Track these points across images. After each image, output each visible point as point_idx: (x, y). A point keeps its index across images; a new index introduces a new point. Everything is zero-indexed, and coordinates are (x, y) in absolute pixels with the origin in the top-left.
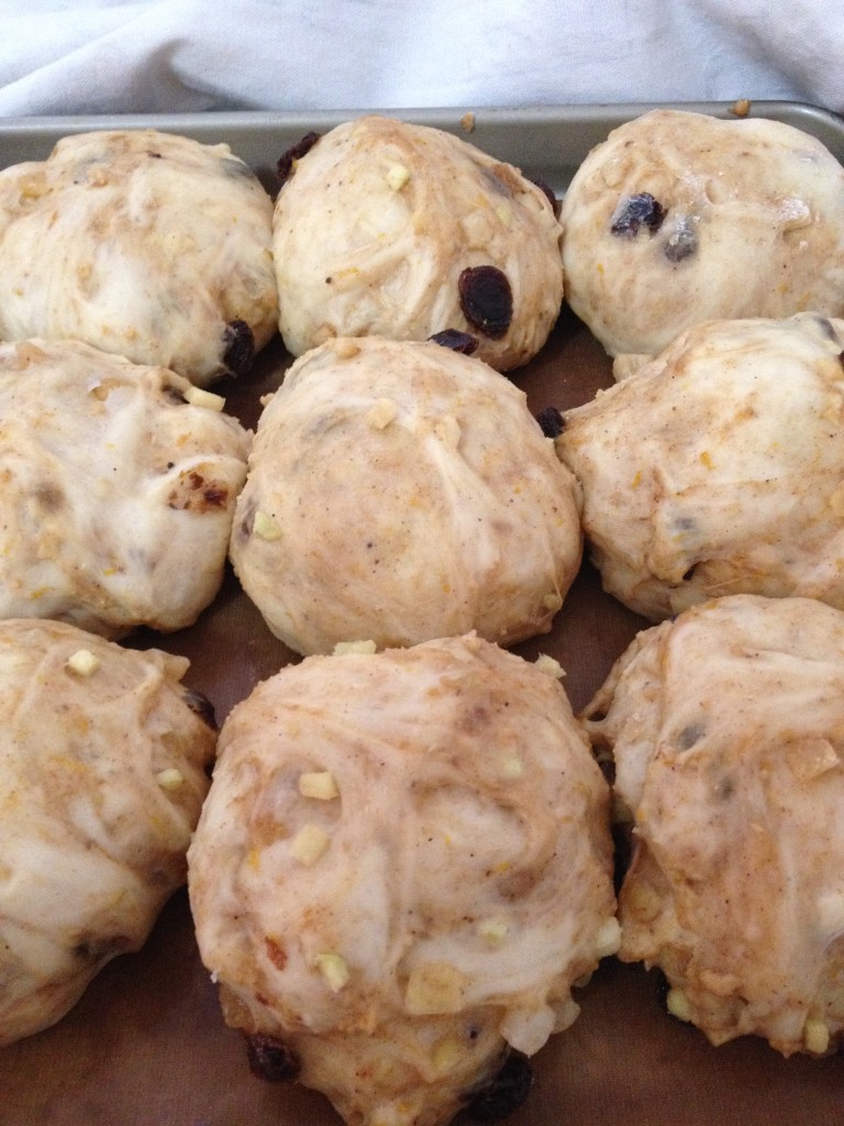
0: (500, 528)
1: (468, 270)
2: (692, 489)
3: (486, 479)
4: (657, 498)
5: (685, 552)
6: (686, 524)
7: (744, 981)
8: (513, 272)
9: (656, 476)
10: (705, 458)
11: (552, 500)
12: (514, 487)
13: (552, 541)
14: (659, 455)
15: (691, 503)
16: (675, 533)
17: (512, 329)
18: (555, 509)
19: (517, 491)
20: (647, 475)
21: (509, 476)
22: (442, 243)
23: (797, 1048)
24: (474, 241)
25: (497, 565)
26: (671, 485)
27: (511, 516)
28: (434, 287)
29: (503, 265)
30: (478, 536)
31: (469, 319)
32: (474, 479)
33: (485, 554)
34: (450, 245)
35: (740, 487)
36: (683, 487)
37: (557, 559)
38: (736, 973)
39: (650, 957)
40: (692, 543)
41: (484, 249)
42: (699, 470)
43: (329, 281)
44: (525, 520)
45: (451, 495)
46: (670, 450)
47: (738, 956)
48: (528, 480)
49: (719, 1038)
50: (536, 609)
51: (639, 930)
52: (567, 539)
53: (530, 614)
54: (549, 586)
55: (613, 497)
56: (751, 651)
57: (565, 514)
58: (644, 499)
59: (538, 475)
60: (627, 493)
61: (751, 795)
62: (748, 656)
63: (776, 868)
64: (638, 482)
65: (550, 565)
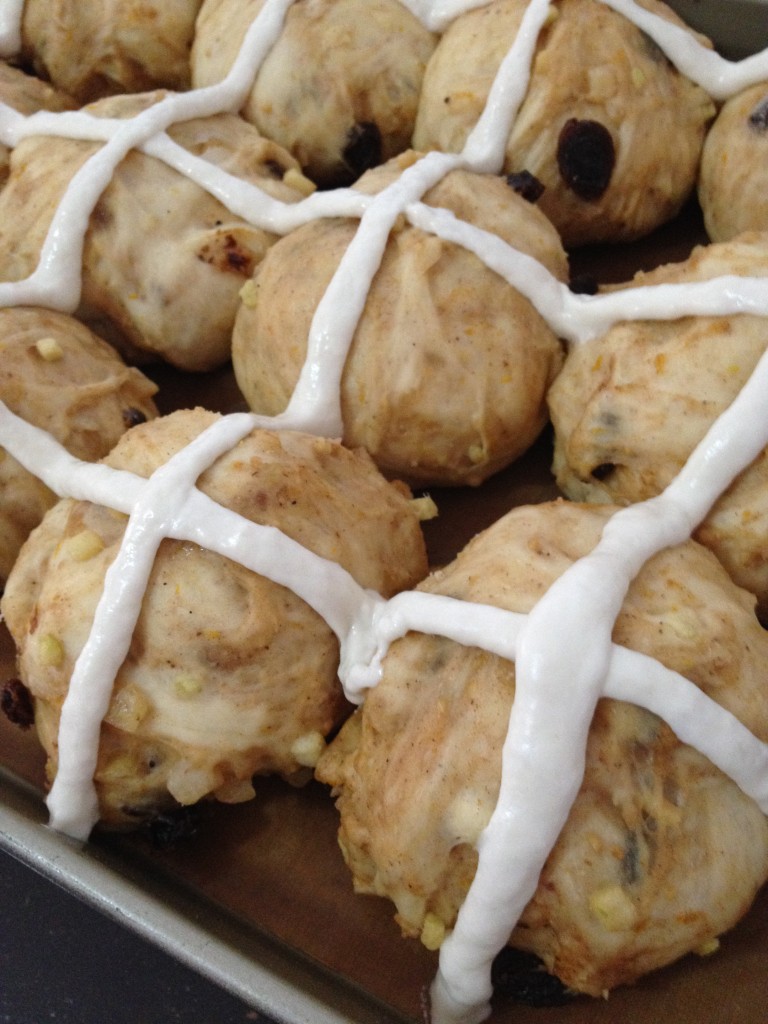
0: (432, 360)
1: (574, 121)
2: (631, 387)
3: (441, 310)
4: (603, 386)
5: (596, 447)
6: (611, 420)
7: (372, 840)
8: (625, 137)
9: (611, 366)
10: (660, 361)
11: (507, 354)
12: (467, 327)
13: (489, 399)
14: (625, 345)
15: (625, 401)
16: (595, 425)
17: (609, 194)
18: (506, 364)
19: (469, 332)
20: (606, 361)
21: (469, 315)
22: (557, 86)
23: (414, 933)
24: (594, 94)
25: (413, 392)
26: (618, 378)
27: (449, 353)
28: (536, 129)
29: (618, 125)
30: (406, 360)
31: (562, 171)
32: (428, 305)
33: (405, 379)
34: (564, 92)
35: (677, 398)
36: (626, 381)
37: (490, 414)
38: (370, 830)
39: (337, 785)
40: (606, 440)
41: (600, 104)
42: (648, 370)
43: (447, 100)
44: (464, 362)
45: (400, 314)
46: (637, 342)
47: (376, 813)
48: (490, 326)
49: (360, 887)
50: (459, 455)
51: (335, 757)
52: (511, 400)
53: (451, 458)
54: (473, 437)
55: (575, 375)
56: (547, 549)
57: (517, 373)
58: (595, 386)
59: (506, 328)
60: (586, 375)
61: (455, 677)
62: (540, 553)
63: (435, 751)
64: (597, 367)
65: (478, 416)
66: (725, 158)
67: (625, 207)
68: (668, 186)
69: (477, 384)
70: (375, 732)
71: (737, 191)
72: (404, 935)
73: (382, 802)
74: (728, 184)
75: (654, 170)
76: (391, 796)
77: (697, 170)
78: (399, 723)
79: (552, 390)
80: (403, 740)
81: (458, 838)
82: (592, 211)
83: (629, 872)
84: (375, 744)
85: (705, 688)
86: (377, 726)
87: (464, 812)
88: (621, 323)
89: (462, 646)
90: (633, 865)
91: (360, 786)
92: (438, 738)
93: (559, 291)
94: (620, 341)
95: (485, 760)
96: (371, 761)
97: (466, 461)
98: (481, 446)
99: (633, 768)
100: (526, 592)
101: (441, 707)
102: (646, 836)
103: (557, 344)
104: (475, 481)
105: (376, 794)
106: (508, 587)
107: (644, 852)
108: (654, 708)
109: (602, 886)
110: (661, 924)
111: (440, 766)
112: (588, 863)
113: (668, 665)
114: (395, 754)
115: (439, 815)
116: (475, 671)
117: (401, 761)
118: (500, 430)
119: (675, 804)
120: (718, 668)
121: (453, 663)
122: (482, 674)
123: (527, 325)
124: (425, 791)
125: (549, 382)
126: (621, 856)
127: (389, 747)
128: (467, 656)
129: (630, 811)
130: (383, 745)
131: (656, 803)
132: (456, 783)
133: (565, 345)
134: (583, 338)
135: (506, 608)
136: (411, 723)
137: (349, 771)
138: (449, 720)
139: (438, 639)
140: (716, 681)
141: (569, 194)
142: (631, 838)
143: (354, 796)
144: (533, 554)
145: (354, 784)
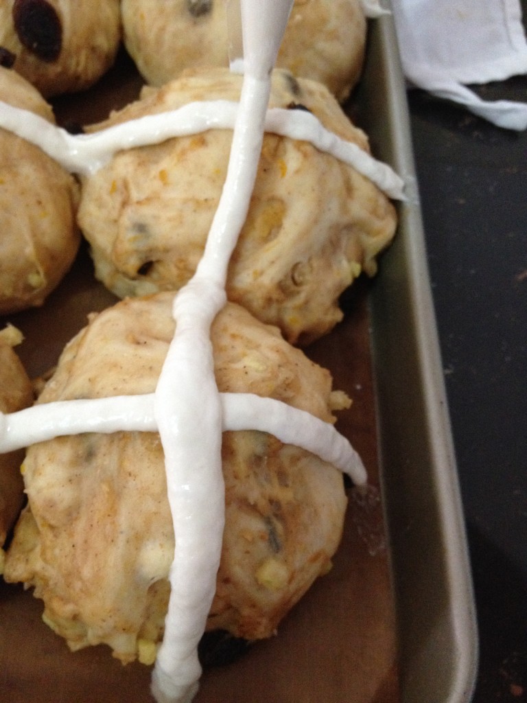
2: (149, 200)
4: (125, 204)
5: (137, 251)
6: (141, 228)
7: (81, 610)
9: (126, 186)
10: (163, 176)
11: (37, 194)
13: (34, 233)
14: (131, 169)
15: (147, 213)
16: (130, 235)
20: (119, 184)
23: (132, 659)
26: (135, 195)
31: (22, 40)
35: (185, 201)
36: (142, 197)
37: (38, 246)
38: (76, 603)
39: (28, 580)
40: (143, 245)
42: (157, 184)
46: (139, 164)
47: (77, 590)
48: (16, 175)
49: (75, 646)
50: (21, 285)
51: (19, 559)
52: (52, 230)
53: (15, 289)
54: (30, 267)
55: (97, 200)
56: (143, 339)
57: (50, 208)
58: (118, 205)
59: (28, 172)
60: (106, 197)
61: (107, 460)
62: (138, 343)
63: (113, 523)
64: (114, 189)
65: (29, 250)
66: (142, 17)
67: (78, 64)
68: (105, 43)
69: (21, 224)
70: (52, 527)
71: (159, 41)
72: (124, 664)
73: (81, 579)
74: (151, 36)
75: (91, 32)
76: (87, 572)
77: (121, 28)
78: (72, 513)
79: (80, 215)
80: (81, 525)
81: (153, 579)
82: (53, 70)
83: (274, 546)
84: (55, 536)
85: (286, 400)
86: (53, 522)
87: (151, 558)
88: (120, 152)
89: (106, 434)
90: (275, 540)
91: (52, 573)
92: (112, 512)
93: (59, 134)
94: (125, 166)
95: (155, 513)
96: (57, 551)
97: (29, 288)
98: (38, 273)
99: (256, 474)
100: (142, 376)
101: (105, 488)
102: (276, 516)
103: (72, 179)
104: (39, 302)
105: (71, 575)
106: (126, 377)
107: (279, 527)
108: (262, 428)
109: (261, 564)
110: (302, 569)
111: (122, 532)
112: (247, 552)
113: (261, 395)
114: (78, 539)
115: (131, 569)
116: (123, 450)
117: (86, 542)
118: (49, 256)
119: (287, 486)
120: (288, 385)
121: (103, 450)
122: (130, 451)
123: (44, 168)
124: (114, 558)
125: (75, 210)
126: (267, 537)
127: (71, 535)
128: (113, 441)
129: (263, 503)
130: (64, 535)
131: (277, 491)
132: (138, 540)
133: (78, 178)
134: (93, 169)
135: (132, 393)
136: (83, 509)
137: (38, 565)
138: (116, 495)
139: (83, 436)
140: (290, 394)
141: (31, 59)
142: (268, 521)
143: (51, 583)
144: (134, 346)
145: (46, 574)
